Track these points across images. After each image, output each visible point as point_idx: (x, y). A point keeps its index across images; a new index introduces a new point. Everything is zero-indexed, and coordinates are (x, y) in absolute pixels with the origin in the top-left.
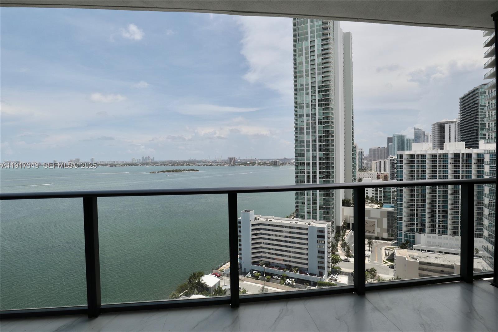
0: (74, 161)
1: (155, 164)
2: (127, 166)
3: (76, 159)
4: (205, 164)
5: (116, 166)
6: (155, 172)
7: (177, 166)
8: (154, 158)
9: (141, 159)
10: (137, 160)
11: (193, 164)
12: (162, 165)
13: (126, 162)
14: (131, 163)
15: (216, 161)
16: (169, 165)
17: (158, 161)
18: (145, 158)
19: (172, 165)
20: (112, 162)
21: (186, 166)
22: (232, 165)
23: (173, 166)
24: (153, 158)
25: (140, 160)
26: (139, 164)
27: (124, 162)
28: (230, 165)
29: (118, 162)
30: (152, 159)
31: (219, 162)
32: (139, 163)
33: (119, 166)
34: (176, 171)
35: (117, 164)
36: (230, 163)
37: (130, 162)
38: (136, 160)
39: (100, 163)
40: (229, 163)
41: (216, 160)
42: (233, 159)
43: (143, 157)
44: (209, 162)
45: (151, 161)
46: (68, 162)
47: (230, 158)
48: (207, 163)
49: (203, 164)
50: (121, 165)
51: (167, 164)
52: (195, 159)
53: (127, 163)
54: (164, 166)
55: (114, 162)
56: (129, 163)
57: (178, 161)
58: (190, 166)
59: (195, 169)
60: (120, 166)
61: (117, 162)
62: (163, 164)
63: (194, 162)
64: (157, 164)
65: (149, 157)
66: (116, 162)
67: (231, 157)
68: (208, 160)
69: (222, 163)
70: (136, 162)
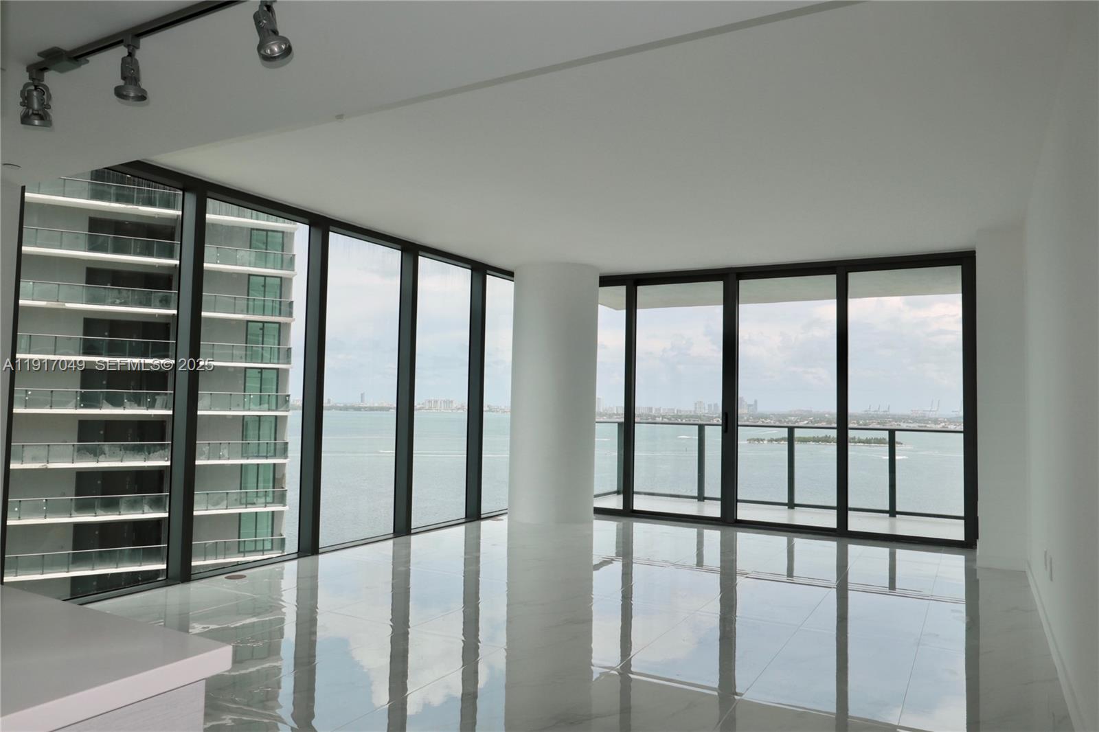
1: (758, 418)
4: (923, 425)
6: (763, 440)
8: (756, 402)
9: (719, 404)
10: (709, 406)
13: (680, 411)
14: (692, 414)
17: (768, 413)
19: (812, 424)
24: (753, 403)
25: (715, 405)
26: (716, 417)
27: (673, 410)
29: (659, 409)
30: (750, 406)
32: (714, 416)
34: (826, 440)
35: (656, 415)
37: (690, 411)
38: (707, 408)
39: (616, 412)
44: (936, 421)
45: (746, 411)
48: (927, 423)
50: (668, 419)
51: (796, 422)
53: (682, 413)
55: (651, 409)
56: (688, 413)
57: (829, 413)
61: (656, 409)
62: (782, 418)
64: (766, 419)
66: (654, 411)
68: (932, 415)
70: (706, 411)
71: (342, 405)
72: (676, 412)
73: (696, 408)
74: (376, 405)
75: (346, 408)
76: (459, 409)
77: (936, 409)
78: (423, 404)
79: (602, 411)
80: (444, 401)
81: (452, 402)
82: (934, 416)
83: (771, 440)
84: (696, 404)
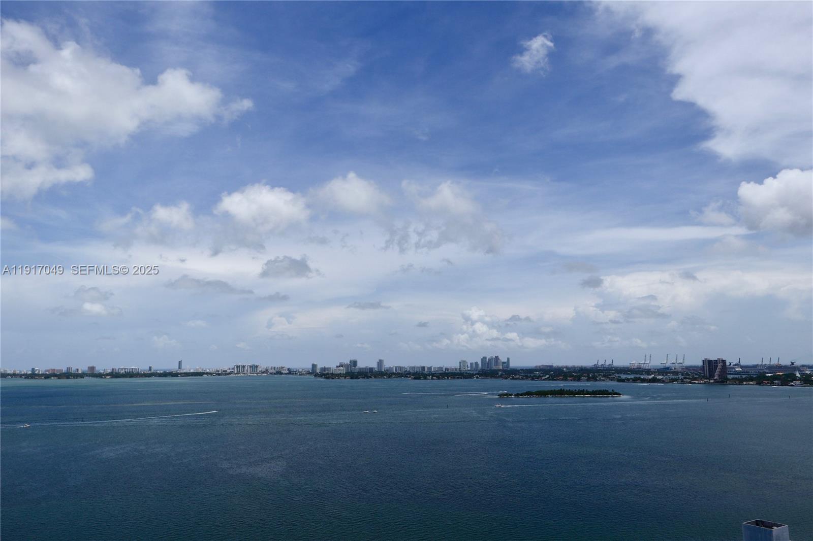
0: (347, 366)
1: (510, 373)
2: (448, 378)
3: (350, 362)
4: (638, 376)
5: (425, 378)
6: (511, 395)
7: (562, 380)
8: (509, 359)
9: (480, 363)
10: (471, 364)
11: (604, 376)
12: (527, 377)
13: (447, 370)
14: (457, 371)
15: (668, 368)
16: (544, 378)
17: (519, 368)
18: (489, 359)
19: (552, 378)
20: (418, 367)
21: (588, 380)
22: (716, 382)
23: (553, 380)
24: (506, 361)
25: (476, 363)
26: (476, 374)
27: (442, 368)
28: (711, 381)
29: (431, 368)
30: (504, 363)
31: (676, 373)
32: (475, 372)
33: (432, 379)
34: (561, 393)
35: (427, 373)
36: (711, 376)
37: (456, 369)
38: (469, 366)
39: (395, 371)
40: (707, 374)
41: (668, 365)
42: (720, 366)
43: (485, 358)
44: (648, 372)
45: (501, 367)
46: (337, 367)
47: (710, 362)
48: (642, 374)
49: (632, 376)
50: (437, 377)
51: (540, 376)
52: (611, 363)
53: (449, 371)
54: (533, 379)
55: (423, 368)
56: (454, 371)
57: (566, 367)
58: (596, 380)
59: (610, 391)
60: (435, 378)
61: (428, 368)
62: (529, 374)
63: (608, 372)
64: (515, 374)
65: (497, 358)
66: (426, 370)
67: (713, 358)
69: (687, 374)
70: (469, 369)
71: (162, 372)
72: (444, 370)
73: (460, 366)
74: (192, 371)
75: (165, 375)
76: (263, 373)
77: (648, 362)
78: (233, 369)
79: (383, 371)
80: (251, 367)
81: (257, 367)
82: (647, 368)
83: (517, 395)
84: (460, 363)
